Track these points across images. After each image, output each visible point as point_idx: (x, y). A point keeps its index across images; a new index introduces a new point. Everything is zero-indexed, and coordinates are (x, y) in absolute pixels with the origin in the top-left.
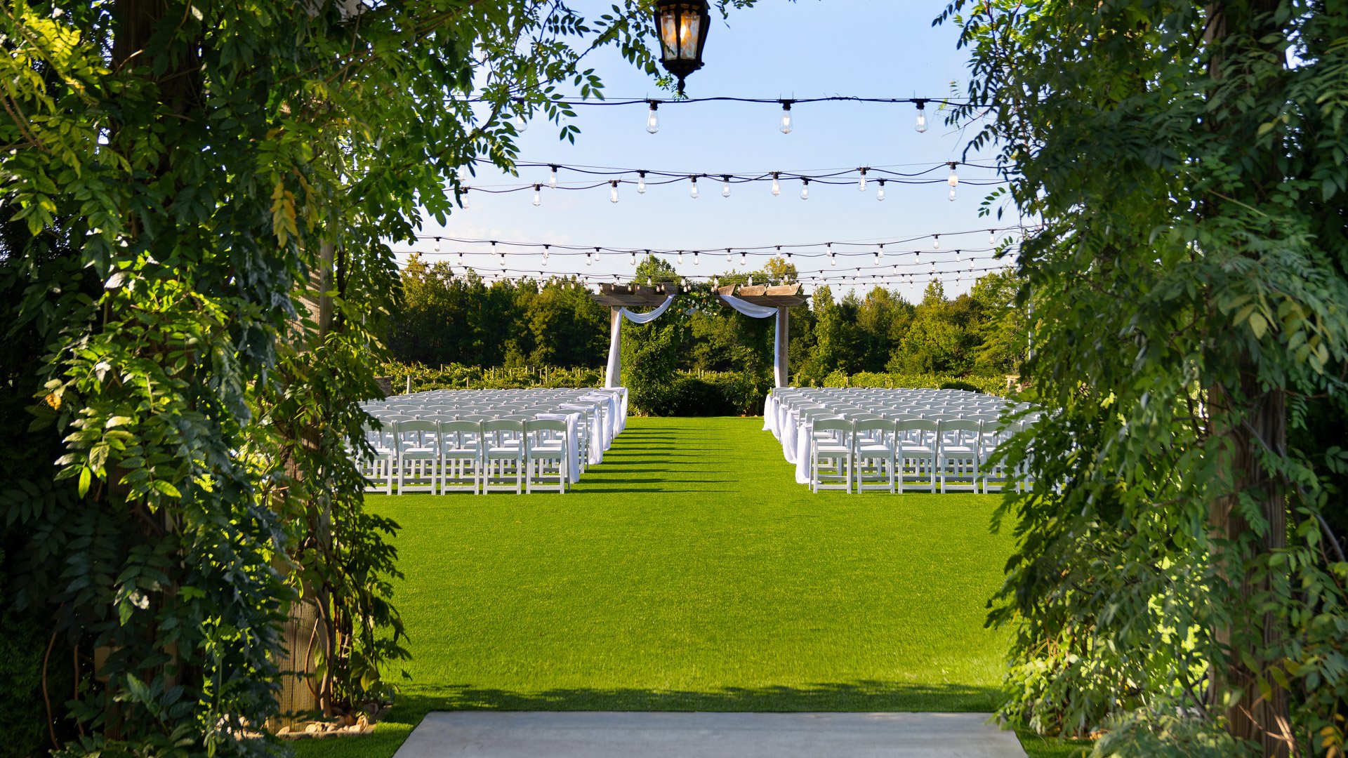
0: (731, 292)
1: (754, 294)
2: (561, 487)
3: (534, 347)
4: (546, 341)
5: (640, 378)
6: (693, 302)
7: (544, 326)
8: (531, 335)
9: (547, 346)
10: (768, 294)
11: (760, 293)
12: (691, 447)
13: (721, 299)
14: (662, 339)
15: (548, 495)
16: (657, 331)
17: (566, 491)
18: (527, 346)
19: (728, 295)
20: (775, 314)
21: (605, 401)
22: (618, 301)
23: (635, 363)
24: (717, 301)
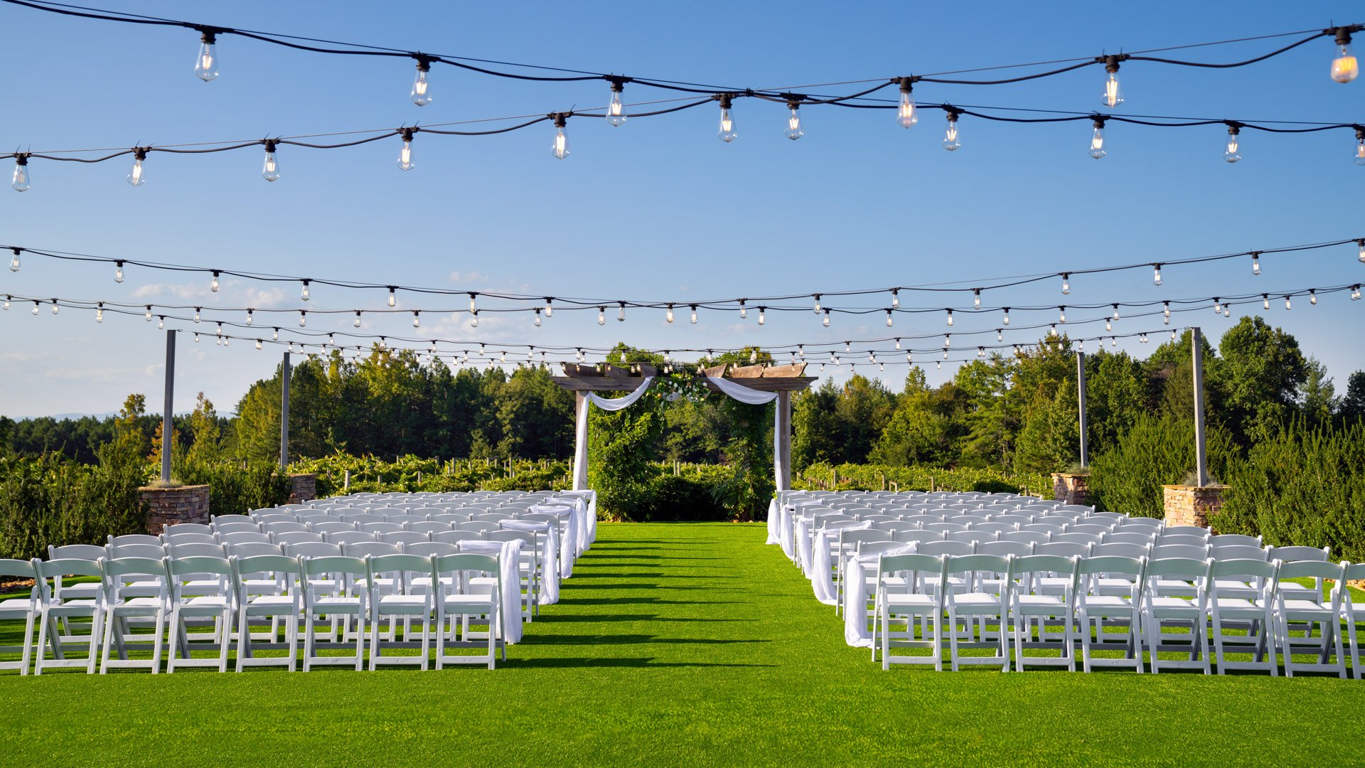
0: (721, 373)
1: (748, 376)
2: (489, 658)
3: (502, 436)
4: (513, 430)
5: (612, 476)
6: (676, 385)
7: (512, 416)
8: (498, 423)
9: (515, 436)
10: (765, 376)
11: (756, 375)
13: (709, 382)
14: (638, 429)
15: (470, 671)
16: (632, 420)
17: (500, 664)
18: (494, 437)
19: (717, 377)
20: (774, 400)
21: (566, 511)
22: (584, 384)
23: (605, 457)
24: (705, 384)
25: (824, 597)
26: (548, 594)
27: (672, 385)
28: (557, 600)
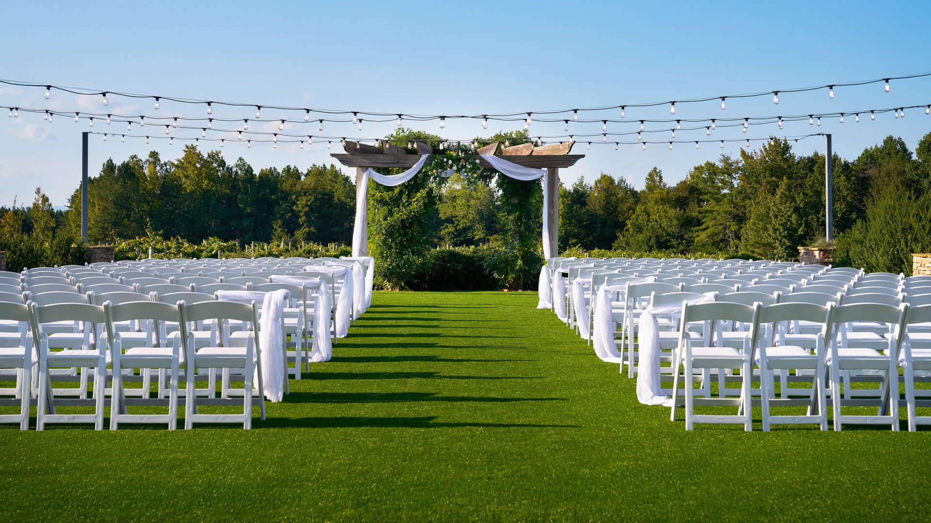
0: (493, 151)
1: (519, 154)
2: (245, 417)
4: (308, 221)
5: (390, 248)
6: (450, 162)
7: (307, 209)
8: (296, 215)
9: (309, 227)
10: (534, 154)
11: (526, 153)
12: (455, 333)
13: (482, 160)
14: (414, 205)
16: (409, 196)
17: (256, 423)
19: (489, 155)
20: (542, 177)
21: (341, 271)
22: (364, 160)
23: (384, 231)
24: (478, 161)
25: (605, 355)
26: (320, 353)
27: (447, 162)
28: (330, 358)
